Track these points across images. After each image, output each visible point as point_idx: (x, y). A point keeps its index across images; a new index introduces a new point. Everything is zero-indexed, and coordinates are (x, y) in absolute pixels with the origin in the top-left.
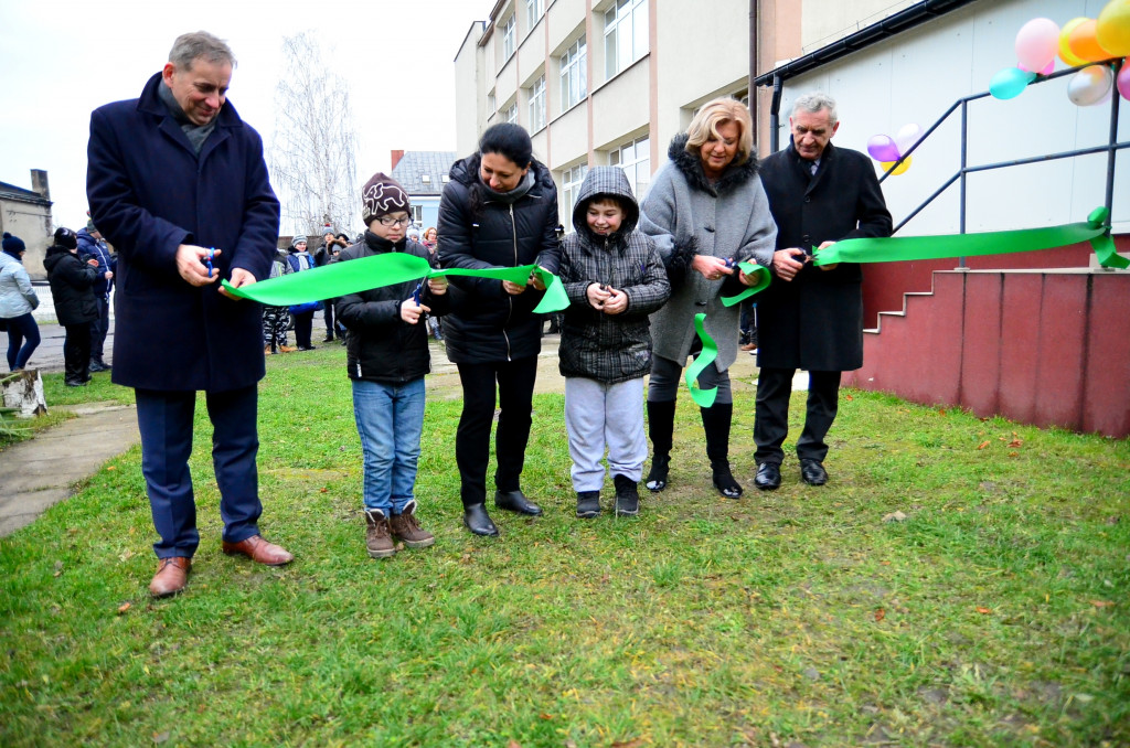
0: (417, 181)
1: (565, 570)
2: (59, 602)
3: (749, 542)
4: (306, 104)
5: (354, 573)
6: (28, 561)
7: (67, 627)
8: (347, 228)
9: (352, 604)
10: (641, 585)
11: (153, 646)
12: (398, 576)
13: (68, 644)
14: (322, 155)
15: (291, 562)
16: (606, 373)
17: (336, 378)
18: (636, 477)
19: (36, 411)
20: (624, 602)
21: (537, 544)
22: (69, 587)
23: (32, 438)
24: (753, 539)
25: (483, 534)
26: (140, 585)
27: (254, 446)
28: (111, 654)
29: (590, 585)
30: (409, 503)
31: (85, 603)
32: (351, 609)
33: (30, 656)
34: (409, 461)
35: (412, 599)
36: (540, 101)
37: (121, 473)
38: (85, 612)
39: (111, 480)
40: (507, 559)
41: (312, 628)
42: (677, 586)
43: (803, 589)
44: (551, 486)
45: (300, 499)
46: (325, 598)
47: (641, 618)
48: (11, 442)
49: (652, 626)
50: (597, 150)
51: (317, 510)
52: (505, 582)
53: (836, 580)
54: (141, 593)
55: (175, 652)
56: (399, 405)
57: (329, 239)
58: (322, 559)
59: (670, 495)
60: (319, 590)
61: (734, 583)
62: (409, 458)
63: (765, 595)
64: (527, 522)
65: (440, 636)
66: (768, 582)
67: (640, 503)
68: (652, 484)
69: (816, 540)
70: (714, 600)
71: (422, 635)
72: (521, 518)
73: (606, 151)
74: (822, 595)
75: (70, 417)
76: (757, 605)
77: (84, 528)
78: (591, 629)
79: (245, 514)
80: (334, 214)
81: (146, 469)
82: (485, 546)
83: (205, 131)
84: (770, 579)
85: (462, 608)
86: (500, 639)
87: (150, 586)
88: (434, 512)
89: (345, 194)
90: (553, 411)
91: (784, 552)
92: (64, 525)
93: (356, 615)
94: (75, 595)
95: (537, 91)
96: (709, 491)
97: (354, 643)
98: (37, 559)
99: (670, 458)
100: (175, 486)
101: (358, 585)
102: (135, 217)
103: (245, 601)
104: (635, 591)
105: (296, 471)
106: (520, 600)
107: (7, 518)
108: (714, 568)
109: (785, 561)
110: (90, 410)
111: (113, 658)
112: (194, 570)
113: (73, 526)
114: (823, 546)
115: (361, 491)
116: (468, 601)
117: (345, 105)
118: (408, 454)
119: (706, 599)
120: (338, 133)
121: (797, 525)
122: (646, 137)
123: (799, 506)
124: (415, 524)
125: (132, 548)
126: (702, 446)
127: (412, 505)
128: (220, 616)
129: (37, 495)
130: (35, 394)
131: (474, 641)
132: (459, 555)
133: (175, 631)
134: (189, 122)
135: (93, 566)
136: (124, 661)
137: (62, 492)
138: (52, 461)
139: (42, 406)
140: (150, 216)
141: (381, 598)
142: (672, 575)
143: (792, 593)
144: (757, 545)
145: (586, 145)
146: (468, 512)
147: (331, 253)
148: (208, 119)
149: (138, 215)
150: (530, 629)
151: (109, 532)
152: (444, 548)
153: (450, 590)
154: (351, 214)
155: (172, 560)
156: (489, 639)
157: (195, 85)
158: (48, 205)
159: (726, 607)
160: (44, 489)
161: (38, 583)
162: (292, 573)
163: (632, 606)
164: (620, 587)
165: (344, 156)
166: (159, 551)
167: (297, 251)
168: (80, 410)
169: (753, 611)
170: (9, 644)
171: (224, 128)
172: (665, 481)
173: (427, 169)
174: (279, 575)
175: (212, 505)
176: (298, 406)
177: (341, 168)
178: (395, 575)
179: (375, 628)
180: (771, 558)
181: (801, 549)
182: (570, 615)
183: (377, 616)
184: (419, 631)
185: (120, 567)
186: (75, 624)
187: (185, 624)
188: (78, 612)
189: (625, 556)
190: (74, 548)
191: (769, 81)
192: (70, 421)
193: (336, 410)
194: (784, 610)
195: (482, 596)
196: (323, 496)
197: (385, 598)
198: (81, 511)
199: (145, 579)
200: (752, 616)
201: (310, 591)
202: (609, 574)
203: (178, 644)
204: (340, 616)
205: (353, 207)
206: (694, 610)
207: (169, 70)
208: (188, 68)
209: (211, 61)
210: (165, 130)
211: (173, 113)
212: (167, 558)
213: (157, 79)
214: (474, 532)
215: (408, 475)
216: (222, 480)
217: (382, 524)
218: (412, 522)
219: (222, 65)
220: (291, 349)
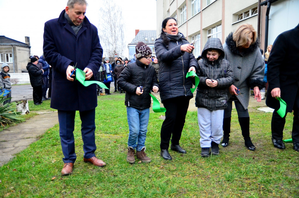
0: (143, 40)
1: (194, 173)
2: (34, 175)
3: (259, 167)
4: (108, 15)
5: (125, 170)
6: (25, 162)
7: (37, 184)
8: (121, 55)
9: (125, 181)
10: (221, 180)
11: (62, 192)
12: (139, 172)
13: (37, 189)
14: (113, 32)
15: (105, 165)
16: (211, 106)
17: (118, 104)
18: (218, 142)
19: (26, 113)
20: (215, 185)
21: (185, 163)
22: (37, 171)
23: (25, 121)
24: (260, 166)
25: (167, 159)
26: (58, 171)
27: (94, 128)
28: (50, 194)
29: (203, 179)
30: (143, 148)
31: (42, 176)
32: (125, 183)
33: (26, 193)
34: (143, 134)
35: (144, 180)
36: (185, 13)
37: (52, 134)
38: (42, 179)
39: (49, 136)
40: (175, 168)
41: (112, 189)
42: (233, 181)
43: (280, 186)
44: (189, 143)
45: (107, 145)
46: (116, 178)
47: (222, 192)
48: (19, 122)
49: (226, 195)
50: (204, 29)
51: (113, 148)
52: (175, 176)
53: (293, 184)
54: (59, 174)
55: (69, 194)
56: (141, 116)
57: (116, 59)
58: (115, 165)
59: (230, 148)
60: (114, 176)
61: (254, 182)
62: (144, 133)
63: (266, 187)
64: (181, 155)
65: (153, 194)
66: (267, 182)
67: (219, 151)
68: (223, 144)
69: (284, 168)
70: (247, 187)
71: (148, 193)
72: (179, 154)
73: (207, 30)
74: (288, 189)
76: (263, 190)
77: (41, 151)
78: (204, 194)
79: (91, 150)
80: (117, 50)
81: (61, 135)
82: (167, 163)
83: (79, 28)
84: (267, 181)
85: (161, 184)
86: (174, 196)
87: (62, 172)
88: (151, 151)
89: (120, 44)
90: (189, 117)
91: (272, 171)
92: (35, 150)
93: (126, 185)
94: (39, 173)
95: (183, 10)
96: (244, 148)
97: (126, 194)
98: (27, 161)
99: (230, 136)
100: (69, 140)
101: (127, 175)
102: (56, 56)
103: (91, 178)
104: (219, 182)
105: (106, 135)
106: (180, 183)
107: (18, 147)
108: (247, 175)
109: (273, 175)
110: (42, 113)
111: (50, 195)
112: (75, 167)
113: (38, 151)
114: (287, 170)
115: (127, 143)
116: (162, 182)
117: (121, 15)
118: (143, 132)
119: (244, 187)
120: (119, 24)
121: (276, 162)
122: (220, 25)
123: (277, 155)
124: (145, 155)
125: (56, 158)
126: (240, 132)
127: (144, 149)
128: (83, 183)
129: (27, 140)
130: (26, 107)
131: (165, 196)
132: (159, 166)
133: (69, 187)
134: (74, 25)
135: (44, 164)
136: (54, 196)
137: (34, 139)
138: (31, 129)
139: (28, 111)
140: (61, 56)
141: (134, 179)
142: (232, 177)
143: (276, 187)
144: (262, 168)
145: (200, 28)
146: (162, 152)
147: (117, 63)
148: (80, 24)
149: (57, 56)
150: (183, 193)
151: (48, 153)
152: (154, 163)
153: (157, 178)
154: (122, 50)
155: (68, 163)
156: (170, 196)
157: (75, 12)
158: (30, 47)
159: (252, 190)
160: (29, 138)
161: (28, 169)
162: (106, 169)
163: (218, 187)
164: (214, 180)
165: (120, 32)
166: (64, 160)
167: (106, 63)
168: (39, 113)
169: (262, 192)
170: (20, 188)
171: (85, 26)
172: (228, 143)
173: (147, 36)
174: (101, 170)
175: (80, 145)
176: (106, 113)
177: (119, 36)
178: (138, 172)
179: (133, 190)
180: (267, 173)
181: (279, 171)
182: (197, 189)
183: (133, 186)
184: (147, 192)
185: (52, 165)
186: (39, 183)
187: (72, 185)
188: (40, 179)
189: (215, 169)
190: (38, 158)
191: (265, 4)
192: (36, 116)
193: (118, 115)
194: (274, 193)
195: (167, 181)
196: (115, 144)
197: (135, 179)
198: (40, 145)
199: (60, 169)
200: (261, 195)
201: (111, 176)
202: (210, 175)
203: (70, 192)
204: (121, 185)
205: (123, 48)
206: (240, 190)
207: (67, 8)
208: (73, 7)
209: (80, 4)
210: (66, 28)
211: (69, 22)
212: (67, 163)
213: (64, 12)
214: (164, 158)
215: (143, 138)
216: (84, 139)
217: (132, 151)
218: (144, 154)
219: (83, 5)
220: (104, 94)
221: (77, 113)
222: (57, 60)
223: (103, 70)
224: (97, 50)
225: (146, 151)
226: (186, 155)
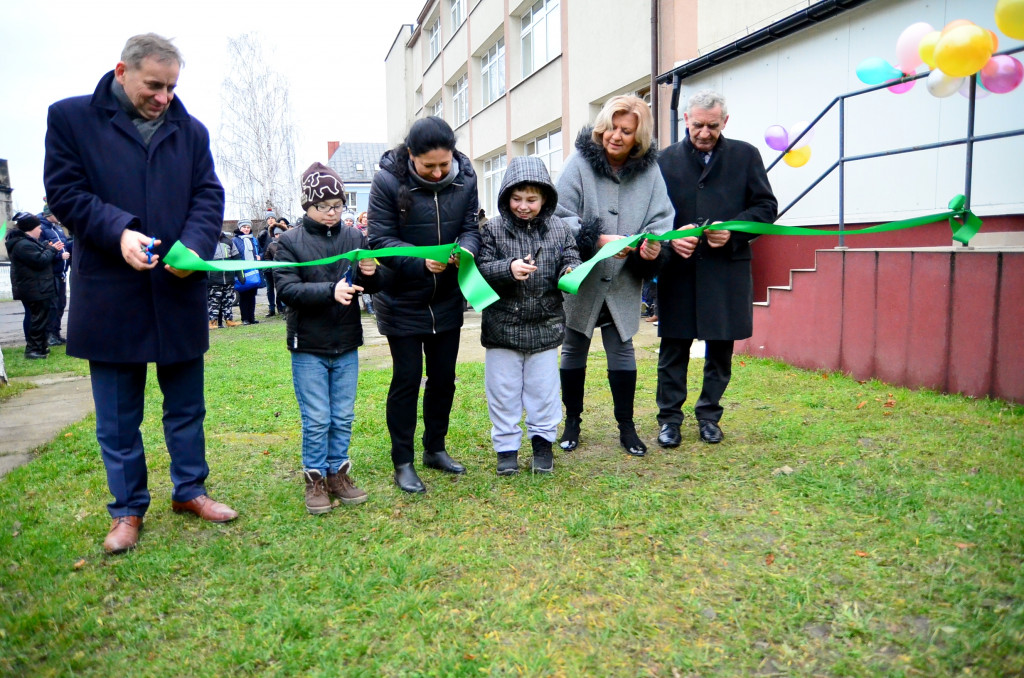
0: (351, 170)
1: (486, 523)
2: (17, 560)
3: (653, 495)
4: (249, 100)
5: (294, 528)
7: (25, 583)
9: (292, 557)
10: (556, 535)
11: (106, 599)
12: (334, 530)
13: (25, 599)
14: (264, 146)
15: (236, 519)
16: (527, 344)
17: (278, 350)
18: (551, 437)
20: (540, 551)
21: (461, 499)
22: (27, 546)
24: (656, 492)
25: (411, 491)
26: (95, 542)
27: (201, 413)
28: (66, 608)
29: (509, 536)
30: (344, 463)
31: (42, 560)
32: (291, 561)
34: (343, 425)
35: (347, 551)
36: (463, 97)
37: (77, 439)
38: (42, 569)
39: (68, 445)
40: (433, 514)
41: (255, 580)
42: (588, 536)
43: (702, 537)
44: (474, 446)
45: (244, 461)
46: (267, 552)
47: (556, 566)
49: (566, 573)
50: (515, 142)
51: (260, 470)
52: (432, 534)
53: (731, 529)
54: (96, 550)
55: (127, 604)
56: (334, 375)
57: (271, 222)
58: (264, 515)
59: (581, 453)
60: (262, 545)
61: (640, 533)
62: (344, 423)
63: (667, 543)
64: (452, 479)
65: (372, 585)
66: (670, 532)
67: (554, 461)
68: (565, 444)
69: (713, 492)
70: (622, 549)
71: (356, 585)
73: (523, 142)
74: (718, 542)
75: (29, 387)
76: (660, 552)
77: (42, 490)
78: (511, 576)
79: (193, 475)
80: (276, 200)
81: (100, 435)
82: (413, 502)
83: (154, 125)
84: (671, 529)
85: (392, 559)
86: (427, 586)
87: (104, 544)
88: (367, 471)
89: (285, 181)
90: (475, 378)
91: (684, 504)
92: (23, 487)
93: (296, 567)
94: (32, 554)
95: (460, 88)
96: (617, 450)
97: (293, 592)
99: (581, 420)
100: (128, 450)
101: (297, 539)
102: (86, 202)
103: (193, 555)
104: (550, 541)
105: (240, 435)
106: (446, 551)
108: (621, 519)
109: (685, 512)
110: (49, 381)
111: (68, 611)
113: (32, 489)
114: (719, 498)
115: (300, 453)
116: (397, 553)
117: (285, 100)
118: (342, 419)
119: (614, 548)
120: (279, 126)
121: (695, 480)
122: (559, 130)
123: (697, 462)
124: (350, 482)
125: (87, 508)
127: (347, 466)
128: (169, 570)
131: (403, 589)
132: (390, 510)
133: (127, 585)
134: (140, 117)
135: (50, 526)
136: (79, 614)
137: (24, 458)
138: (13, 428)
139: (3, 377)
140: (100, 202)
141: (318, 550)
142: (583, 526)
143: (692, 541)
144: (660, 498)
145: (505, 138)
146: (398, 472)
147: (273, 235)
148: (158, 114)
149: (90, 200)
150: (455, 577)
151: (65, 494)
152: (376, 505)
153: (382, 543)
154: (291, 200)
155: (125, 519)
156: (417, 587)
157: (145, 82)
158: (8, 191)
159: (632, 555)
160: (4, 456)
162: (237, 529)
163: (547, 555)
164: (536, 538)
165: (284, 147)
166: (113, 510)
167: (242, 234)
168: (39, 381)
169: (657, 558)
171: (172, 122)
172: (577, 442)
173: (360, 159)
174: (224, 531)
175: (163, 467)
176: (243, 376)
177: (282, 158)
178: (331, 529)
179: (313, 579)
180: (672, 510)
181: (700, 501)
182: (491, 564)
183: (315, 568)
184: (353, 581)
185: (75, 526)
186: (32, 581)
187: (137, 578)
188: (36, 569)
189: (541, 509)
190: (32, 509)
191: (669, 80)
192: (29, 391)
193: (277, 379)
194: (684, 556)
195: (412, 548)
196: (265, 458)
197: (322, 551)
198: (39, 474)
199: (99, 537)
200: (655, 563)
201: (253, 546)
202: (526, 526)
203: (129, 597)
204: (280, 568)
205: (293, 193)
206: (603, 557)
207: (121, 69)
208: (138, 67)
209: (160, 61)
210: (117, 124)
211: (124, 108)
212: (120, 517)
213: (110, 77)
214: (403, 489)
215: (343, 438)
216: (173, 444)
217: (319, 483)
218: (347, 481)
219: (170, 64)
220: (236, 323)
221: (152, 369)
222: (88, 215)
223: (231, 253)
224: (208, 189)
225: (355, 474)
226: (464, 477)
